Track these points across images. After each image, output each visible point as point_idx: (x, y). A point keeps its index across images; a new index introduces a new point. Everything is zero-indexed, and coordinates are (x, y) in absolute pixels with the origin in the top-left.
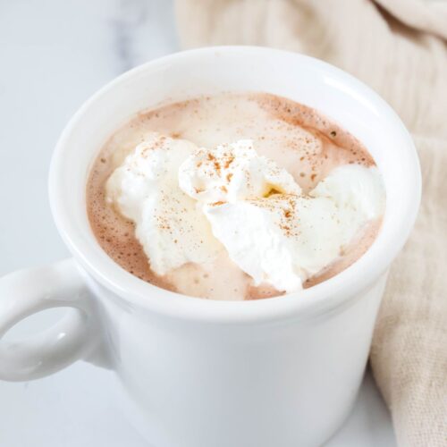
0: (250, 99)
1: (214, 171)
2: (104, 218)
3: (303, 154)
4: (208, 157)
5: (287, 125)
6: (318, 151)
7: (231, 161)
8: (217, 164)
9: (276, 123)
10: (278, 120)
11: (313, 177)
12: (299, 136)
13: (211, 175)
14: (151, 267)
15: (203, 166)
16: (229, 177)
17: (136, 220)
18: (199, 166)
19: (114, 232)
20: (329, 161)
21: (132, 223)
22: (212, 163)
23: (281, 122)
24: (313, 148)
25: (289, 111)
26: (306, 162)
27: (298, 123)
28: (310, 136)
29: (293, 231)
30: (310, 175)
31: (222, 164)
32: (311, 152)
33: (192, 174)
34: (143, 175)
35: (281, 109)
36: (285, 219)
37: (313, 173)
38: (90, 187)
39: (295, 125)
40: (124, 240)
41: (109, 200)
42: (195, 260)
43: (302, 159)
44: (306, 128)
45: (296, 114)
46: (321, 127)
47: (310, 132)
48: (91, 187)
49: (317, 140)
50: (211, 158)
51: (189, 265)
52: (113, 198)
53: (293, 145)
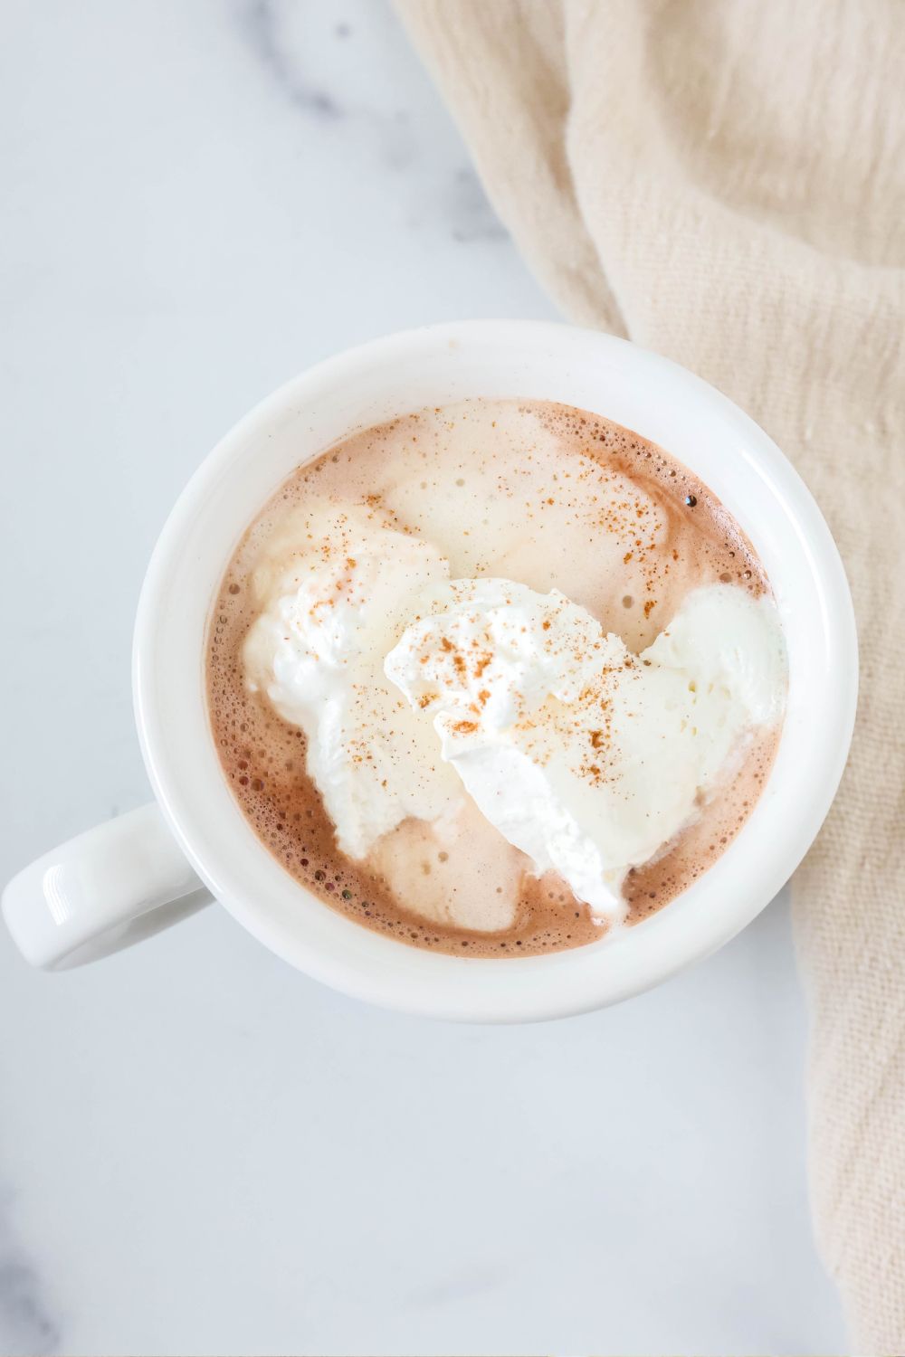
0: (525, 409)
1: (453, 676)
2: (243, 728)
3: (628, 545)
4: (441, 646)
5: (599, 470)
6: (660, 537)
7: (486, 663)
8: (458, 661)
9: (575, 464)
10: (580, 458)
11: (648, 607)
12: (622, 498)
13: (449, 682)
14: (341, 846)
15: (432, 661)
16: (484, 696)
17: (307, 730)
18: (424, 661)
19: (264, 761)
20: (681, 567)
21: (299, 735)
22: (449, 658)
23: (587, 460)
24: (650, 530)
25: (603, 439)
26: (635, 565)
27: (621, 466)
28: (645, 501)
29: (607, 773)
30: (643, 604)
31: (471, 664)
32: (646, 542)
33: (411, 675)
34: (317, 657)
35: (586, 431)
36: (590, 749)
37: (650, 597)
38: (213, 659)
39: (615, 470)
40: (285, 779)
41: (252, 687)
42: (421, 813)
43: (628, 557)
44: (635, 478)
45: (616, 446)
46: (666, 481)
47: (644, 488)
48: (215, 658)
49: (658, 509)
50: (448, 646)
51: (410, 824)
52: (259, 683)
53: (609, 521)
